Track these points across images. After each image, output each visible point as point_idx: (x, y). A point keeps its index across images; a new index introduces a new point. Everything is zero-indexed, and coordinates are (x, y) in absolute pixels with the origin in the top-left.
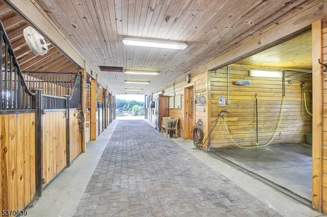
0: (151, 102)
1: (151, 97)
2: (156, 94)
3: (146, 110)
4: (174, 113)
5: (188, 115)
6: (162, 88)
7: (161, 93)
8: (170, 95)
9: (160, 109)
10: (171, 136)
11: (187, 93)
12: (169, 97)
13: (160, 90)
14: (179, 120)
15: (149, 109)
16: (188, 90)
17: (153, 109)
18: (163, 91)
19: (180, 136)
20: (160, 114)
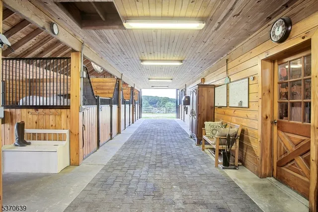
0: (184, 98)
1: (184, 91)
2: (191, 86)
3: (178, 107)
4: (225, 114)
5: (269, 122)
6: (200, 74)
7: (199, 82)
8: (217, 83)
9: (198, 108)
10: (226, 164)
11: (268, 72)
12: (214, 86)
13: (198, 79)
14: (243, 131)
15: (182, 107)
16: (269, 64)
17: (186, 106)
18: (203, 80)
19: (244, 164)
20: (199, 115)
